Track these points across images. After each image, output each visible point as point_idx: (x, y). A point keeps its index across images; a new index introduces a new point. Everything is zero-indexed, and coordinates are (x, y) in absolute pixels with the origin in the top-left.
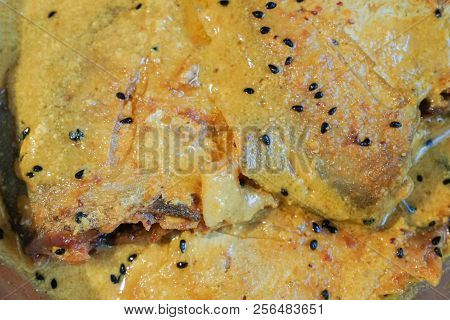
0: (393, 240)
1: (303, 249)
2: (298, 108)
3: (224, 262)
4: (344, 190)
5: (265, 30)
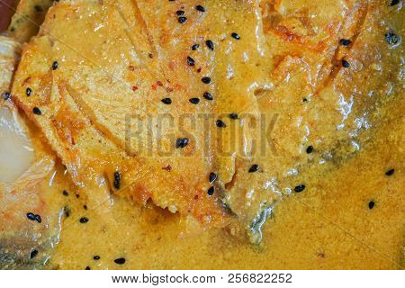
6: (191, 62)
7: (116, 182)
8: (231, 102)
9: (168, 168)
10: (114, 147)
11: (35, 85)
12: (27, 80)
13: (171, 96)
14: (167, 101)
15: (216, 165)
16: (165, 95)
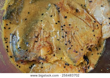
0: (78, 69)
1: (63, 68)
2: (66, 44)
3: (49, 68)
4: (72, 59)
5: (63, 30)
6: (66, 33)
7: (77, 11)
8: (57, 26)
9: (67, 13)
10: (79, 17)
11: (96, 27)
12: (98, 28)
13: (69, 26)
14: (70, 25)
15: (59, 14)
16: (70, 26)
